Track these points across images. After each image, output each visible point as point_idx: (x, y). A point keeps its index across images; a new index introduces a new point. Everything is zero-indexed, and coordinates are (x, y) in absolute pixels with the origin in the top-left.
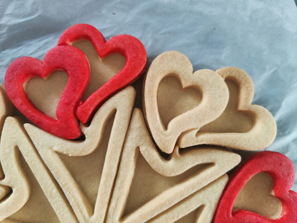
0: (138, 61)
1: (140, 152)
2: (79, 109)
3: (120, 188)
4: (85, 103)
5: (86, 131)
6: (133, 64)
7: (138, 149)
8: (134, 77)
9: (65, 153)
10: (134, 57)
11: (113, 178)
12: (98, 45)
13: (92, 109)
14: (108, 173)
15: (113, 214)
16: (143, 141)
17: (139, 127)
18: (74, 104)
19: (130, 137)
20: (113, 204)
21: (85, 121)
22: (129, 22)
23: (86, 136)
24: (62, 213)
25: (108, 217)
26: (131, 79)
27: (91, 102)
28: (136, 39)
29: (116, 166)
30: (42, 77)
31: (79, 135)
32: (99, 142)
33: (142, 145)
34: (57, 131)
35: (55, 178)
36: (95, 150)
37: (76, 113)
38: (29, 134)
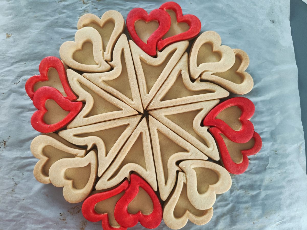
0: (196, 30)
1: (181, 73)
2: (160, 42)
3: (166, 85)
4: (164, 40)
5: (159, 53)
6: (193, 30)
7: (181, 71)
8: (191, 37)
9: (146, 60)
10: (195, 27)
11: (164, 80)
12: (179, 15)
13: (166, 44)
14: (163, 77)
15: (158, 96)
16: (185, 68)
17: (185, 61)
18: (158, 39)
19: (178, 64)
20: (160, 92)
21: (161, 49)
22: (197, 10)
23: (158, 56)
24: (134, 87)
25: (155, 97)
26: (190, 37)
27: (167, 41)
28: (198, 19)
29: (168, 75)
30: (146, 21)
31: (155, 54)
32: (163, 61)
33: (184, 70)
34: (146, 48)
35: (137, 70)
36: (160, 64)
37: (157, 43)
38: (131, 45)
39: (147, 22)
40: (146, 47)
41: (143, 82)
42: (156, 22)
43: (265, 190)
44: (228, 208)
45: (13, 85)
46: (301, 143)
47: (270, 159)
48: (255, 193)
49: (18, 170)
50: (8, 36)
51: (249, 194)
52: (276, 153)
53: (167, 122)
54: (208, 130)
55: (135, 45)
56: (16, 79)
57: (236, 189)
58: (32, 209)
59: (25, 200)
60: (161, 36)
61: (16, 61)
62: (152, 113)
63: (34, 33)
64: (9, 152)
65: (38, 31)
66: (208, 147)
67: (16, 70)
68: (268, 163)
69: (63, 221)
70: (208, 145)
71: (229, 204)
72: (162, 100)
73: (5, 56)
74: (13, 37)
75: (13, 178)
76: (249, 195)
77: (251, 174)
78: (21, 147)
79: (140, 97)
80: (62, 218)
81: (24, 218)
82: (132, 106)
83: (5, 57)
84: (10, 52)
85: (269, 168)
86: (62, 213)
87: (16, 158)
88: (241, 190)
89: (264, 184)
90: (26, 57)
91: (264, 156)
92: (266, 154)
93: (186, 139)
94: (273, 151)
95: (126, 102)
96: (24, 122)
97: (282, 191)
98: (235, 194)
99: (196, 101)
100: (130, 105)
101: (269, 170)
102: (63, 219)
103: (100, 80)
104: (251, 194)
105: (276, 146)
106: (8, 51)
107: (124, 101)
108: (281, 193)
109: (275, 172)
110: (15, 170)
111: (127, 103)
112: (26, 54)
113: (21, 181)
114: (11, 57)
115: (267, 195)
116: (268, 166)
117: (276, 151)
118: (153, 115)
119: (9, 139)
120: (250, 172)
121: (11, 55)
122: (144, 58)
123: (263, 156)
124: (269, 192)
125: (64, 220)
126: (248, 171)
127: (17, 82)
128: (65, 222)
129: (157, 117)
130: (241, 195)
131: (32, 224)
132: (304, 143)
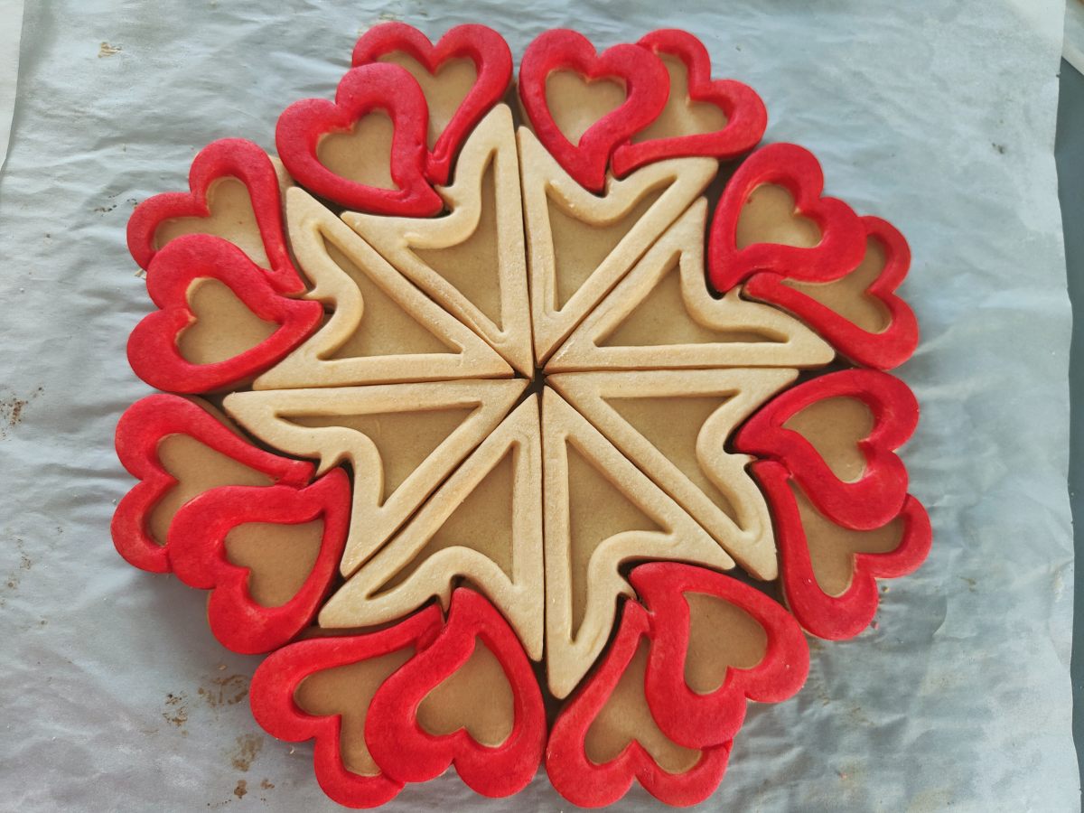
0: (748, 131)
1: (679, 261)
2: (622, 148)
3: (622, 295)
4: (636, 145)
5: (613, 184)
6: (738, 131)
7: (678, 255)
8: (729, 151)
9: (566, 197)
10: (746, 124)
11: (620, 274)
12: (698, 77)
13: (642, 159)
14: (618, 261)
15: (591, 328)
16: (693, 246)
17: (697, 224)
18: (618, 136)
19: (673, 231)
20: (598, 313)
21: (622, 170)
22: (758, 73)
23: (610, 192)
24: (515, 282)
25: (581, 327)
27: (647, 149)
28: (761, 101)
29: (634, 259)
30: (588, 74)
31: (601, 185)
32: (624, 213)
33: (689, 251)
34: (572, 160)
35: (530, 225)
36: (612, 220)
37: (613, 153)
38: (523, 142)
39: (588, 80)
40: (574, 156)
41: (545, 269)
42: (619, 85)
43: (922, 714)
44: (784, 763)
45: (89, 212)
46: (1061, 562)
47: (951, 606)
48: (886, 720)
49: (45, 514)
50: (106, 50)
51: (863, 720)
52: (974, 587)
53: (609, 419)
54: (748, 469)
55: (537, 143)
56: (105, 193)
57: (819, 697)
58: (70, 662)
59: (47, 626)
60: (629, 130)
61: (117, 134)
62: (561, 383)
63: (200, 56)
64: (25, 443)
65: (213, 50)
66: (740, 527)
67: (109, 165)
68: (940, 618)
69: (175, 723)
70: (744, 521)
71: (789, 747)
72: (603, 342)
73: (83, 112)
74: (123, 57)
75: (23, 538)
76: (866, 724)
77: (880, 649)
78: (73, 431)
79: (528, 320)
80: (173, 711)
81: (30, 691)
82: (496, 345)
83: (79, 117)
84: (103, 102)
85: (944, 639)
86: (176, 694)
87: (47, 469)
88: (838, 703)
89: (921, 693)
90: (156, 126)
91: (929, 591)
92: (936, 587)
93: (669, 489)
94: (962, 578)
95: (479, 330)
96: (103, 344)
97: (983, 726)
98: (816, 716)
99: (718, 362)
100: (492, 343)
101: (945, 644)
102: (176, 715)
103: (402, 242)
104: (872, 723)
105: (974, 564)
106: (96, 99)
107: (473, 323)
108: (976, 735)
109: (962, 656)
110: (36, 510)
111: (482, 333)
112: (157, 118)
113: (47, 553)
114: (102, 120)
115: (928, 735)
116: (940, 631)
117: (972, 582)
118: (563, 387)
119: (35, 396)
120: (877, 641)
121: (102, 114)
122: (562, 191)
123: (927, 594)
124: (937, 724)
125: (178, 721)
126: (871, 638)
127: (107, 206)
128: (183, 728)
129: (578, 395)
130: (837, 722)
131: (57, 720)
132: (1072, 566)
